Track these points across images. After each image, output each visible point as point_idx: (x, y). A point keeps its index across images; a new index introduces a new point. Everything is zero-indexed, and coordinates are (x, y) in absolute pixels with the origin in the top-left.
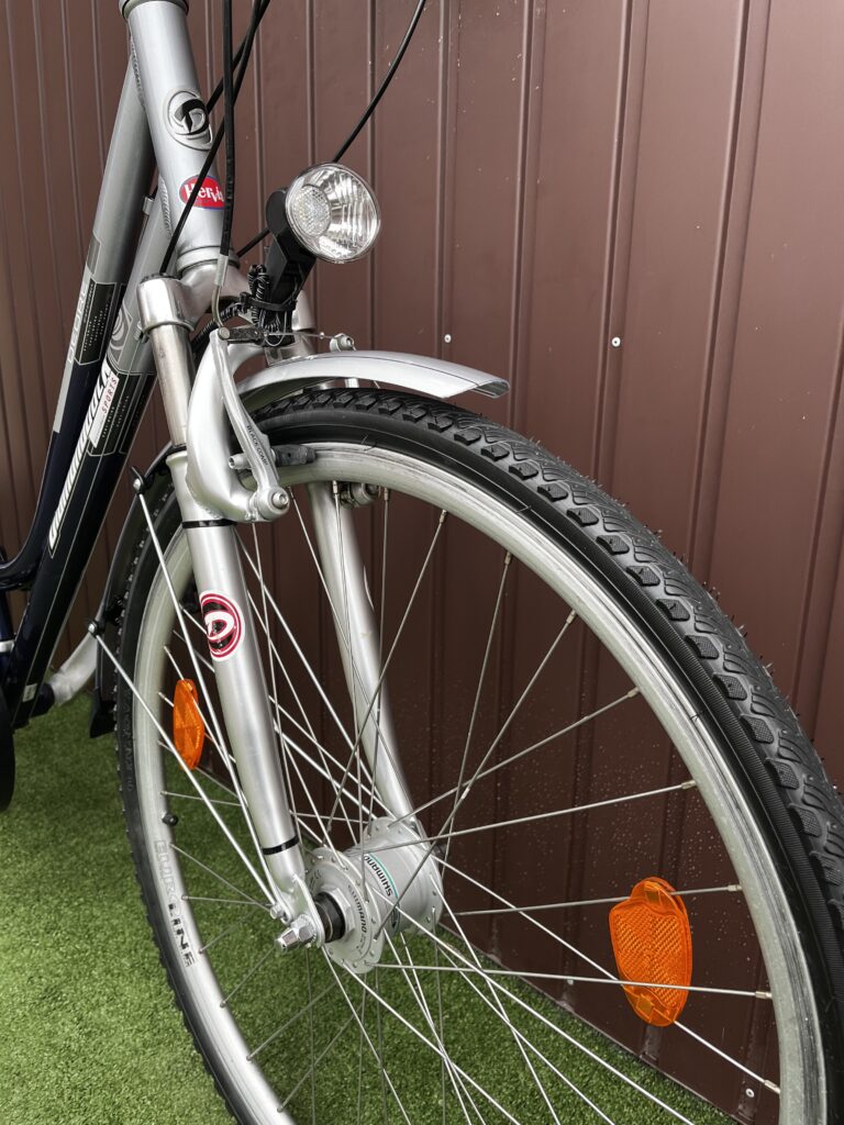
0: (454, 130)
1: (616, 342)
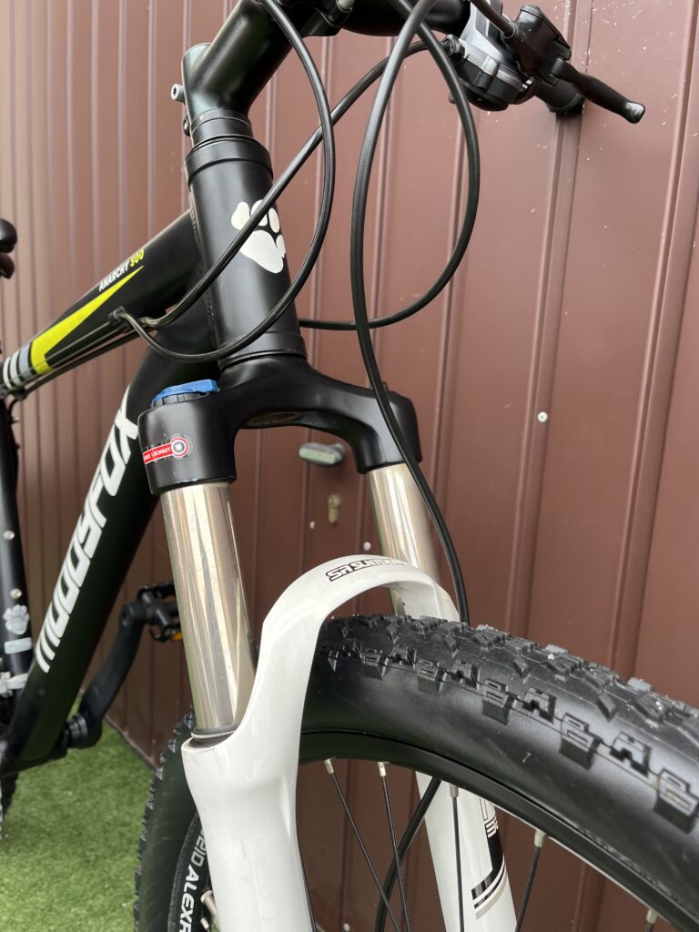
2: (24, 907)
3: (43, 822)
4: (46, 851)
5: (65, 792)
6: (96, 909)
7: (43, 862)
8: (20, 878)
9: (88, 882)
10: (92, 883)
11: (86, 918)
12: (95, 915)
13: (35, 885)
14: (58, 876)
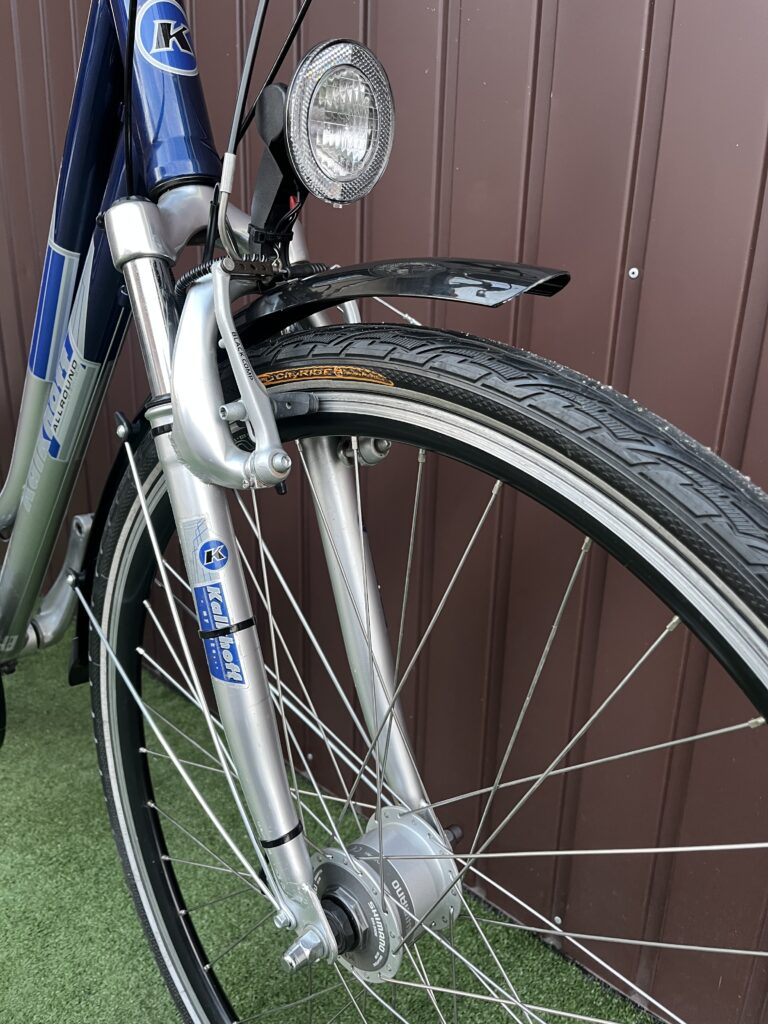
2: (17, 767)
3: (31, 705)
4: (35, 725)
5: (50, 681)
6: (85, 765)
7: (33, 735)
8: (11, 746)
9: (76, 745)
10: (80, 745)
11: (77, 770)
12: (86, 769)
13: (26, 751)
14: (47, 743)
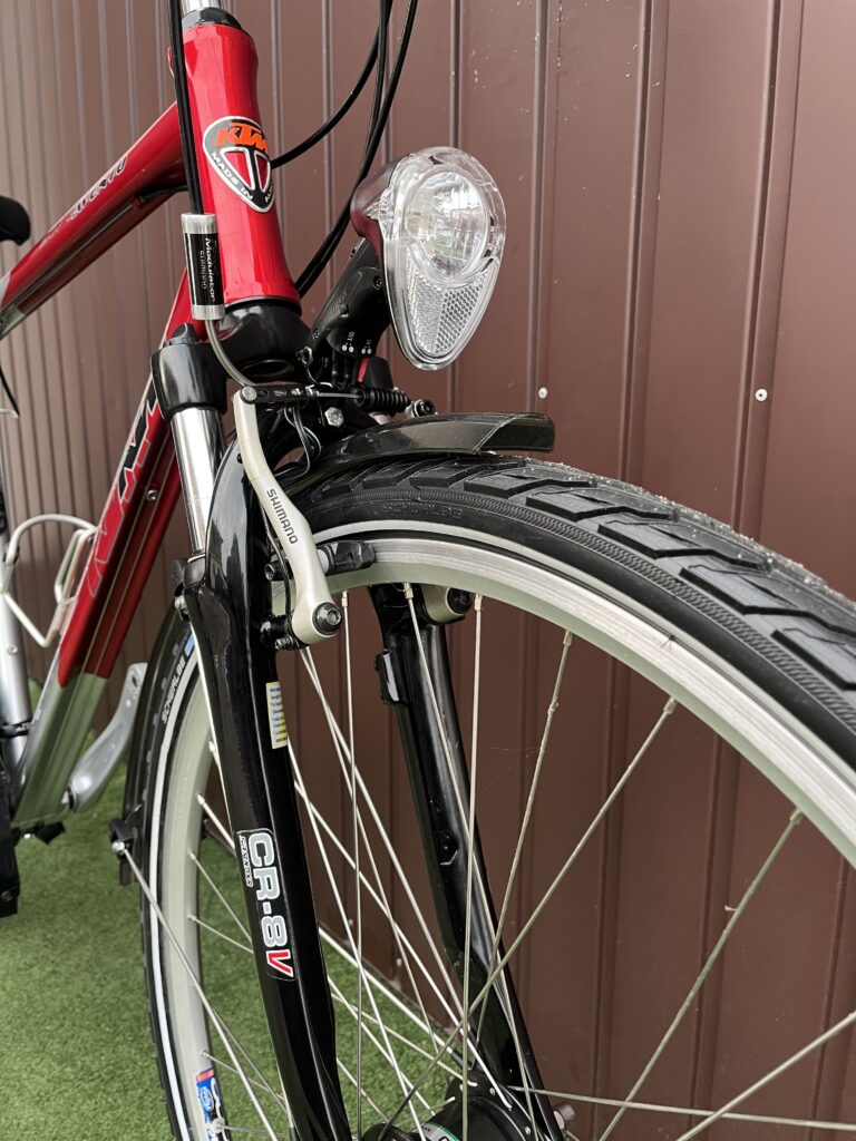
0: (553, 143)
1: (762, 394)
